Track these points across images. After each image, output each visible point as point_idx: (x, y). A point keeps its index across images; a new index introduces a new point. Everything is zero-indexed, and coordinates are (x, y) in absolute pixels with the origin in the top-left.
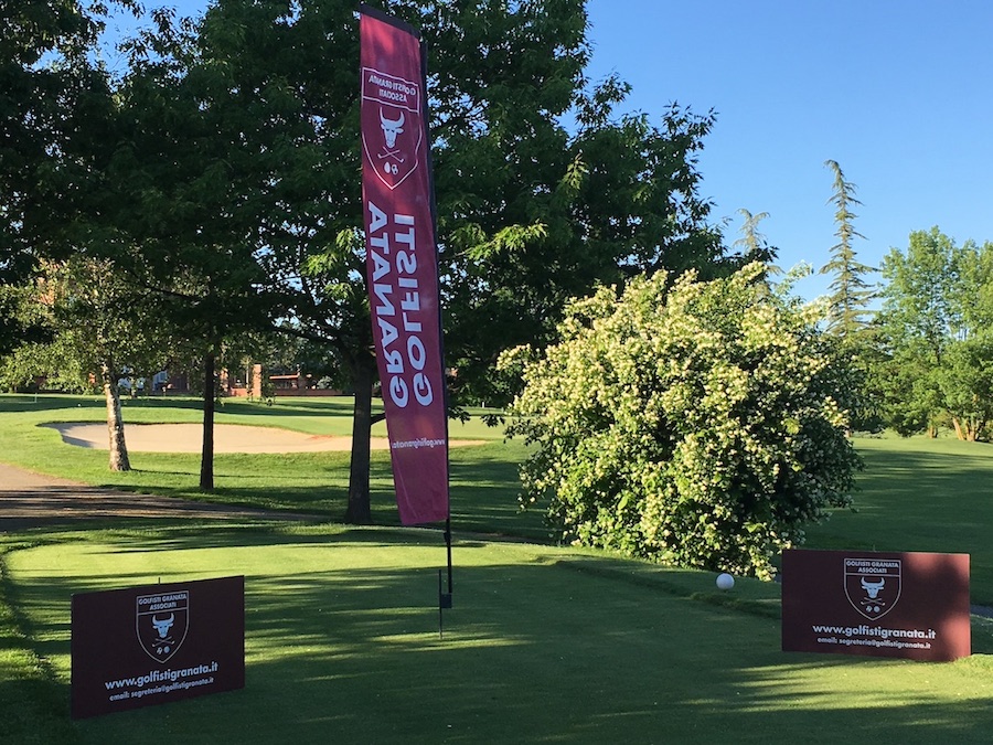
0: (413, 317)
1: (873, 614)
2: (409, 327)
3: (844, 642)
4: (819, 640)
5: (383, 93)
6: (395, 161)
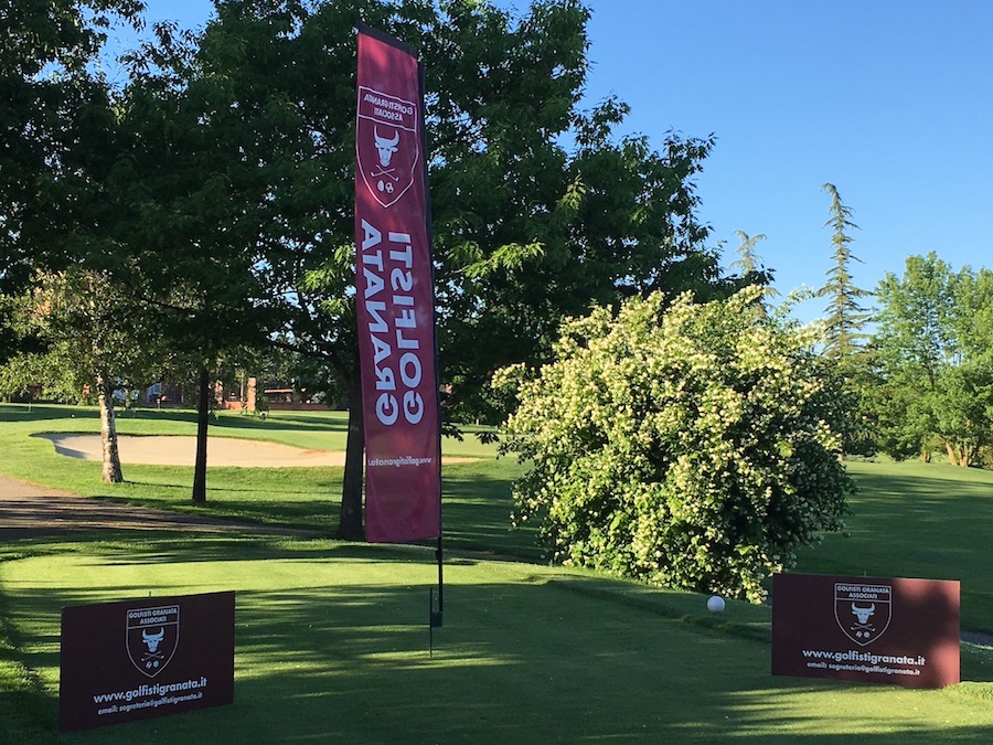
0: (407, 334)
1: (863, 639)
2: (402, 344)
3: (833, 667)
4: (809, 665)
5: (378, 112)
6: (390, 180)
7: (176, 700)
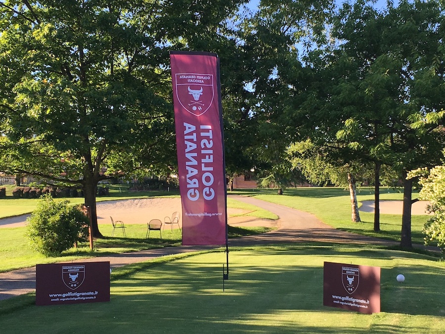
2: (204, 169)
4: (334, 302)
5: (189, 81)
6: (200, 105)
7: (84, 299)
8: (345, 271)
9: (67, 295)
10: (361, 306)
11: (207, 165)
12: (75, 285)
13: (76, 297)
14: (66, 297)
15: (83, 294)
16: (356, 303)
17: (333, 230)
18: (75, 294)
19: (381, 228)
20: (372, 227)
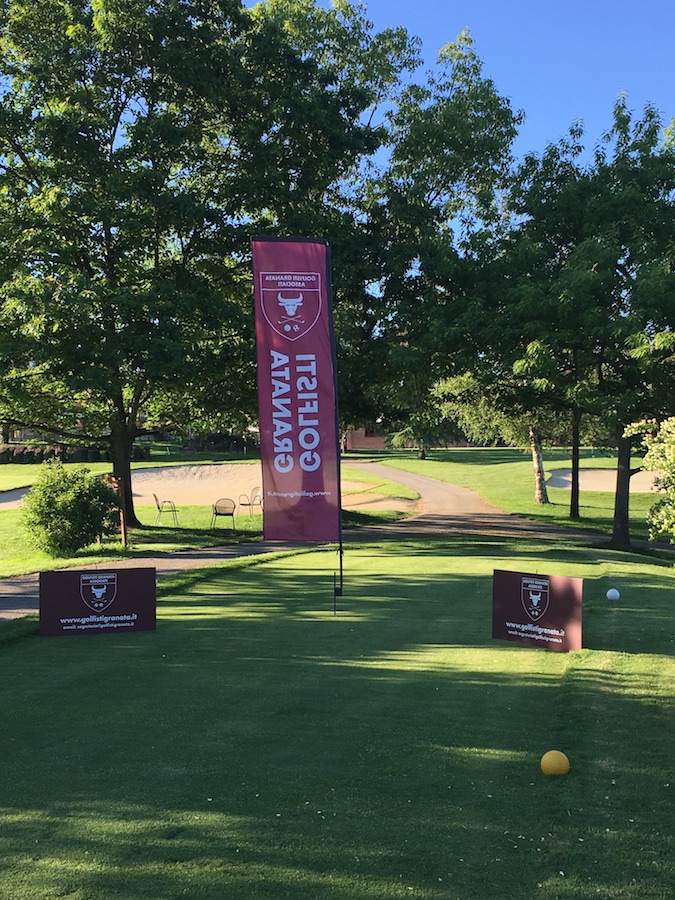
2: (303, 423)
4: (510, 632)
5: (280, 284)
6: (296, 323)
7: (115, 626)
8: (526, 585)
9: (88, 620)
10: (551, 640)
11: (307, 416)
12: (101, 605)
13: (103, 623)
14: (87, 624)
15: (113, 618)
16: (543, 634)
17: (505, 517)
18: (101, 618)
19: (582, 513)
20: (566, 512)
